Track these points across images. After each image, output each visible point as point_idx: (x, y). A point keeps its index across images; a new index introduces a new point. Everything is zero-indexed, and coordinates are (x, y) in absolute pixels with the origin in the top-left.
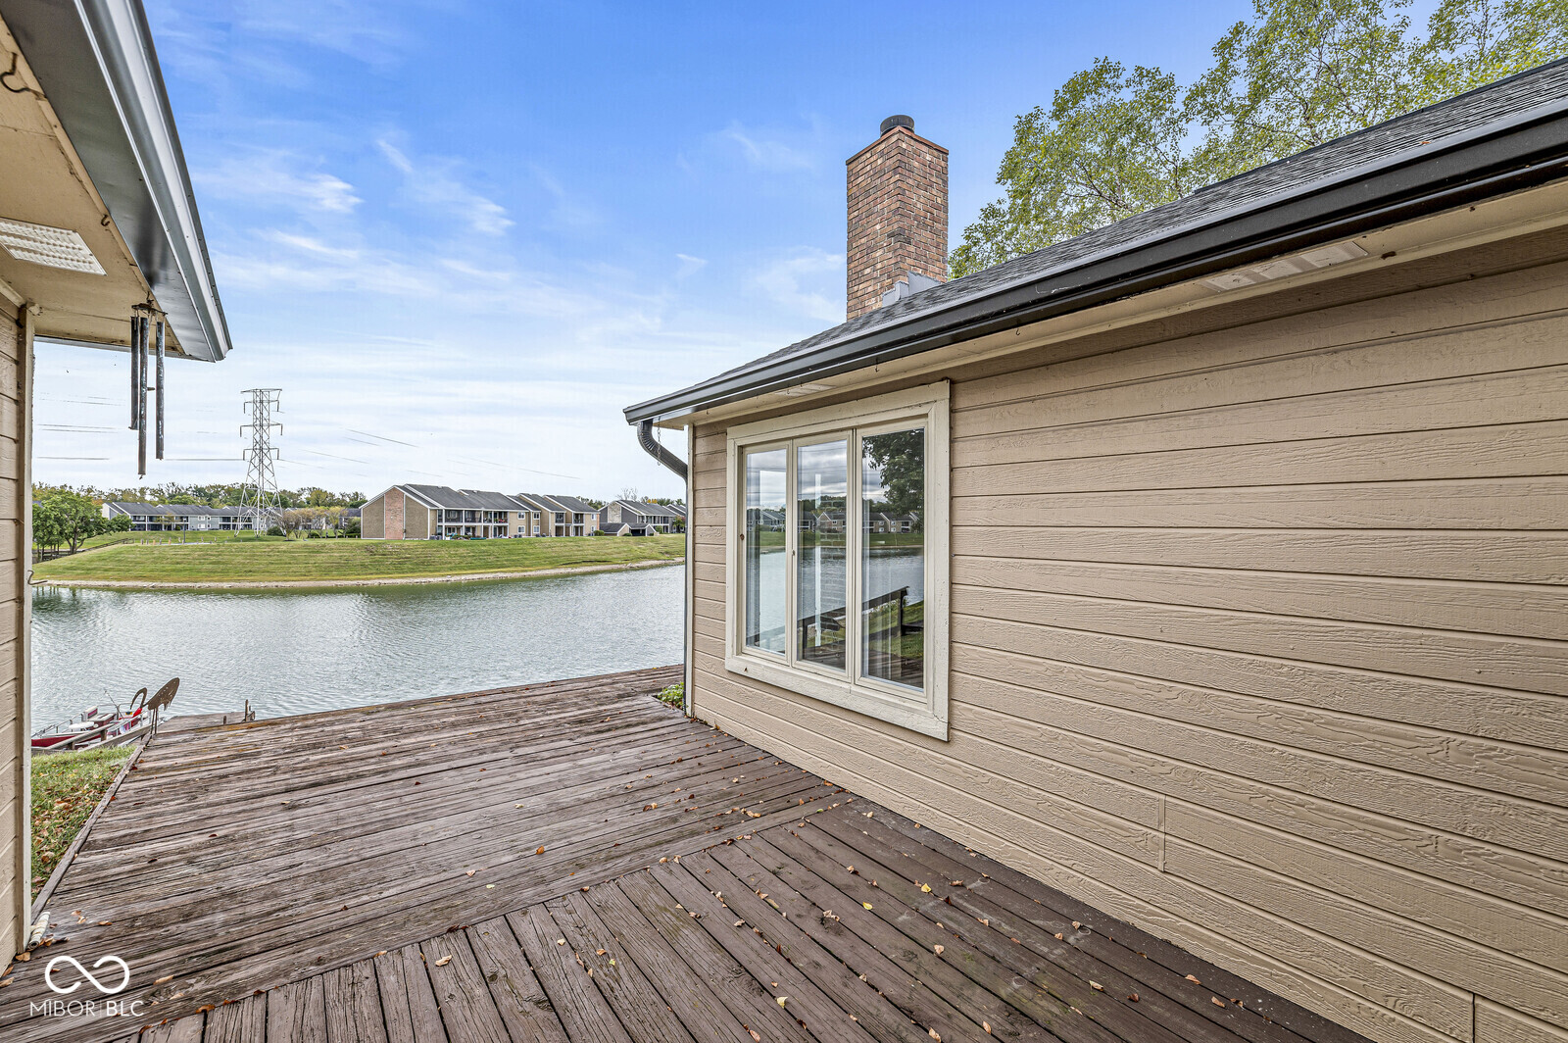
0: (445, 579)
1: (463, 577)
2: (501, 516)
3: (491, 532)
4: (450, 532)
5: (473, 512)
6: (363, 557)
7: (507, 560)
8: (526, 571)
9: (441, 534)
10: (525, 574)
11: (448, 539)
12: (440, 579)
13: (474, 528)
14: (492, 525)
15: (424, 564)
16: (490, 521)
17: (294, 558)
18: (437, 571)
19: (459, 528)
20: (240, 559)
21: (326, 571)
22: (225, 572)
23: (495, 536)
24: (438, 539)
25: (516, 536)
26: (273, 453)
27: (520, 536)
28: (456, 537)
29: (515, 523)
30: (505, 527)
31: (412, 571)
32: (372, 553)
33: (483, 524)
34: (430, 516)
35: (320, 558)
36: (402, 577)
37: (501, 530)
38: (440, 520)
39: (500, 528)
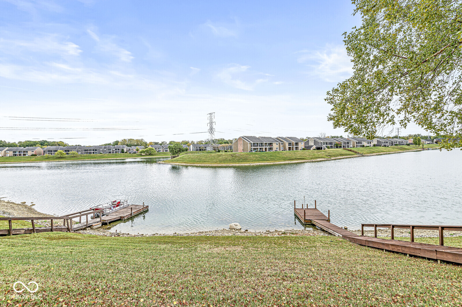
0: (249, 164)
1: (255, 164)
2: (271, 144)
3: (268, 149)
4: (255, 150)
5: (262, 144)
6: (230, 158)
7: (270, 159)
8: (275, 162)
9: (252, 150)
10: (274, 163)
11: (254, 152)
12: (248, 164)
13: (262, 148)
14: (268, 147)
15: (245, 160)
16: (267, 146)
17: (215, 158)
18: (248, 162)
19: (258, 148)
20: (204, 158)
21: (221, 162)
22: (200, 161)
23: (269, 150)
24: (251, 152)
25: (275, 151)
26: (214, 129)
27: (277, 151)
28: (257, 151)
29: (275, 146)
30: (272, 148)
31: (242, 162)
32: (233, 156)
33: (265, 147)
34: (249, 145)
35: (220, 158)
36: (238, 164)
37: (271, 149)
38: (252, 146)
39: (271, 148)
